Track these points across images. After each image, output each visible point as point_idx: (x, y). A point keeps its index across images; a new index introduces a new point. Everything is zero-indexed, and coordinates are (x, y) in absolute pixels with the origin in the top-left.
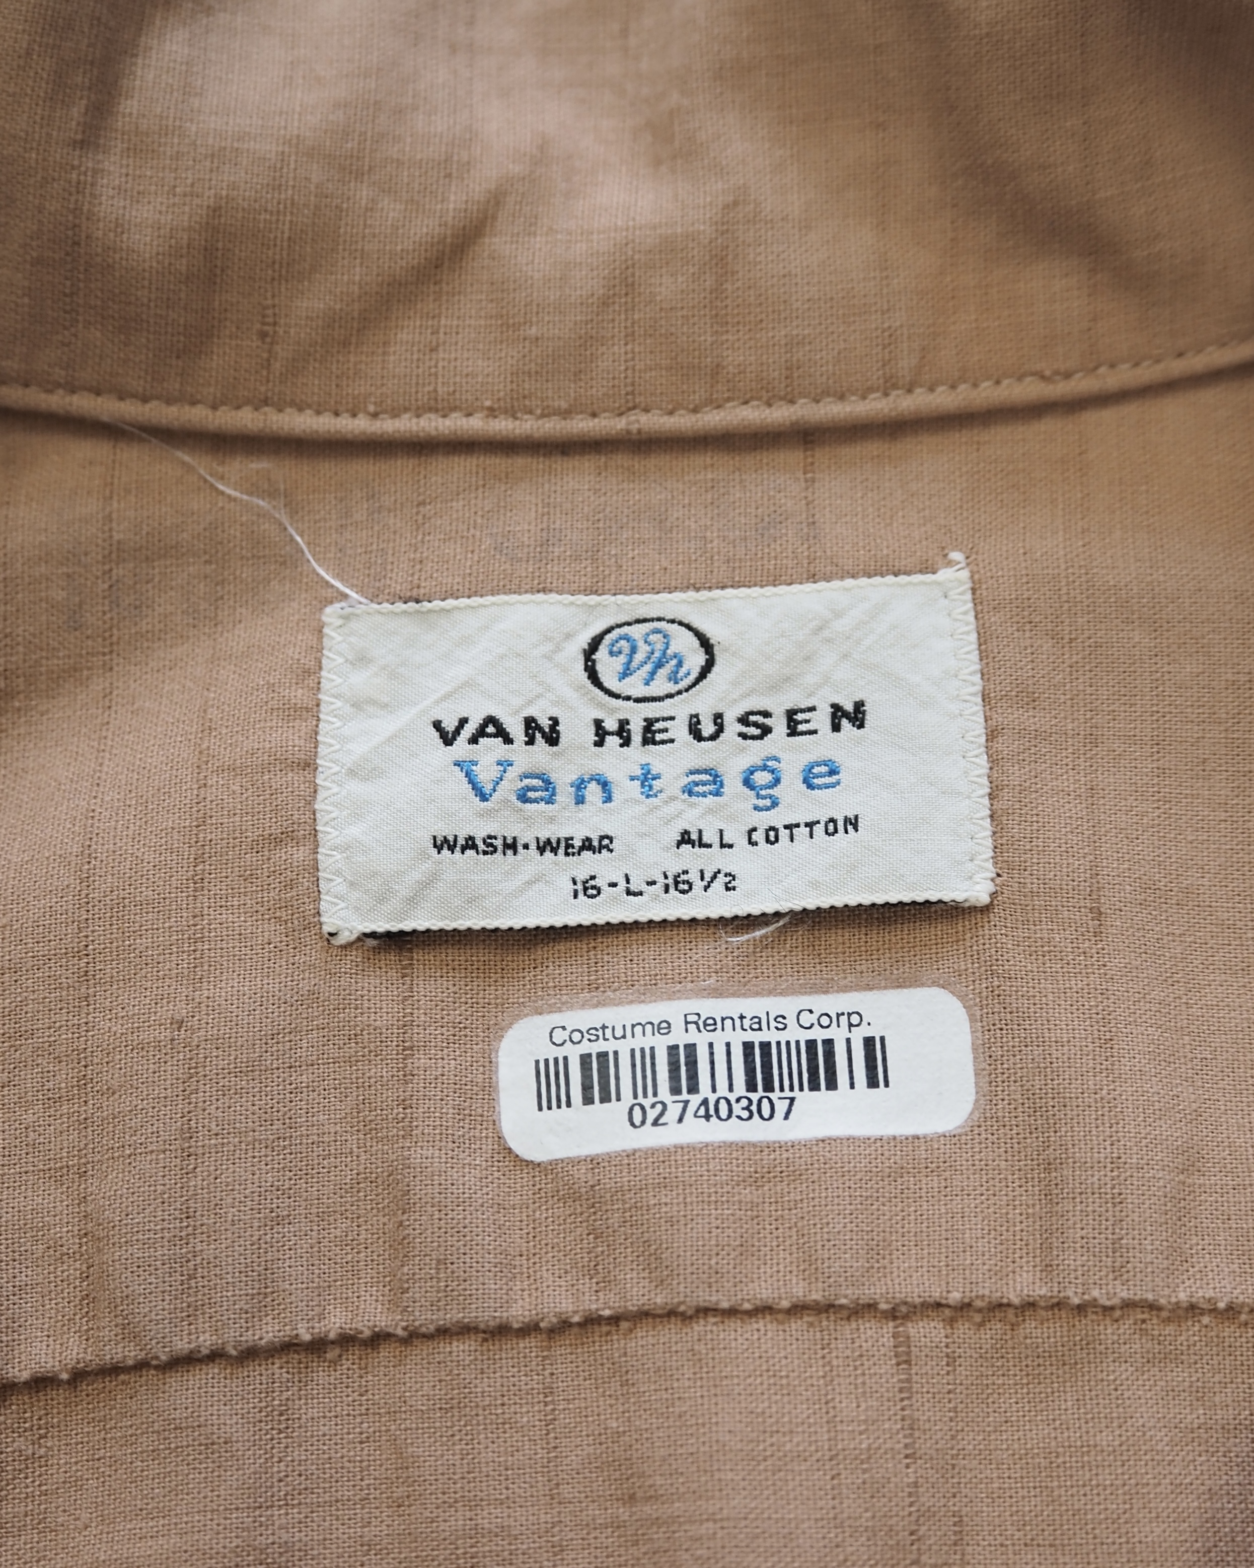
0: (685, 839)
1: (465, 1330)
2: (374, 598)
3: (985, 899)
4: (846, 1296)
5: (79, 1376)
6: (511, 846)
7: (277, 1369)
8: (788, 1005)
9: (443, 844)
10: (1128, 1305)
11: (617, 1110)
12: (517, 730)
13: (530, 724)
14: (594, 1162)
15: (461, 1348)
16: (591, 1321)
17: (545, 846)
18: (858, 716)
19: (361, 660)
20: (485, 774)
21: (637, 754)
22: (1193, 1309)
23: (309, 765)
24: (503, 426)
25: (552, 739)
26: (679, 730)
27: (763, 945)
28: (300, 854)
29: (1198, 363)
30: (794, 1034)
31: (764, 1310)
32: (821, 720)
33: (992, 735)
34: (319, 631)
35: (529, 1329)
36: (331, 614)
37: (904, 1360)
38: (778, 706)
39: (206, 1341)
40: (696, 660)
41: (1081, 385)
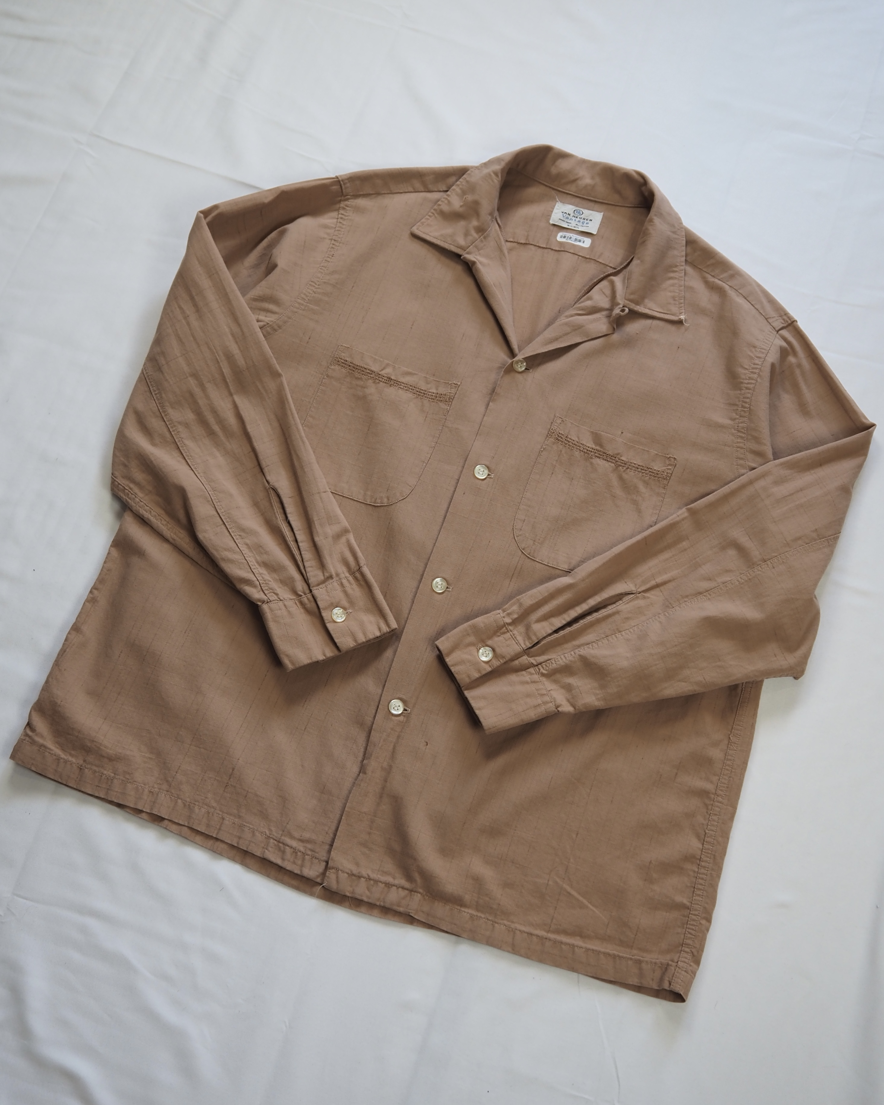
0: (576, 225)
1: (550, 249)
2: (561, 202)
3: (595, 233)
4: (576, 253)
5: (524, 244)
6: (564, 221)
7: (537, 247)
8: (579, 237)
9: (560, 219)
10: (594, 260)
11: (565, 239)
12: (567, 213)
13: (568, 214)
14: (562, 242)
15: (550, 250)
16: (559, 251)
17: (567, 222)
18: (591, 220)
19: (558, 206)
20: (564, 215)
21: (575, 218)
22: (598, 262)
23: (552, 212)
24: (574, 194)
25: (570, 215)
26: (579, 218)
27: (580, 233)
28: (549, 217)
29: (626, 205)
30: (579, 239)
31: (570, 253)
32: (589, 220)
33: (600, 224)
34: (556, 204)
35: (555, 250)
36: (557, 203)
37: (578, 258)
38: (586, 218)
39: (533, 243)
40: (582, 213)
41: (617, 204)
